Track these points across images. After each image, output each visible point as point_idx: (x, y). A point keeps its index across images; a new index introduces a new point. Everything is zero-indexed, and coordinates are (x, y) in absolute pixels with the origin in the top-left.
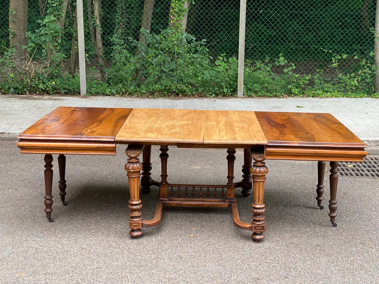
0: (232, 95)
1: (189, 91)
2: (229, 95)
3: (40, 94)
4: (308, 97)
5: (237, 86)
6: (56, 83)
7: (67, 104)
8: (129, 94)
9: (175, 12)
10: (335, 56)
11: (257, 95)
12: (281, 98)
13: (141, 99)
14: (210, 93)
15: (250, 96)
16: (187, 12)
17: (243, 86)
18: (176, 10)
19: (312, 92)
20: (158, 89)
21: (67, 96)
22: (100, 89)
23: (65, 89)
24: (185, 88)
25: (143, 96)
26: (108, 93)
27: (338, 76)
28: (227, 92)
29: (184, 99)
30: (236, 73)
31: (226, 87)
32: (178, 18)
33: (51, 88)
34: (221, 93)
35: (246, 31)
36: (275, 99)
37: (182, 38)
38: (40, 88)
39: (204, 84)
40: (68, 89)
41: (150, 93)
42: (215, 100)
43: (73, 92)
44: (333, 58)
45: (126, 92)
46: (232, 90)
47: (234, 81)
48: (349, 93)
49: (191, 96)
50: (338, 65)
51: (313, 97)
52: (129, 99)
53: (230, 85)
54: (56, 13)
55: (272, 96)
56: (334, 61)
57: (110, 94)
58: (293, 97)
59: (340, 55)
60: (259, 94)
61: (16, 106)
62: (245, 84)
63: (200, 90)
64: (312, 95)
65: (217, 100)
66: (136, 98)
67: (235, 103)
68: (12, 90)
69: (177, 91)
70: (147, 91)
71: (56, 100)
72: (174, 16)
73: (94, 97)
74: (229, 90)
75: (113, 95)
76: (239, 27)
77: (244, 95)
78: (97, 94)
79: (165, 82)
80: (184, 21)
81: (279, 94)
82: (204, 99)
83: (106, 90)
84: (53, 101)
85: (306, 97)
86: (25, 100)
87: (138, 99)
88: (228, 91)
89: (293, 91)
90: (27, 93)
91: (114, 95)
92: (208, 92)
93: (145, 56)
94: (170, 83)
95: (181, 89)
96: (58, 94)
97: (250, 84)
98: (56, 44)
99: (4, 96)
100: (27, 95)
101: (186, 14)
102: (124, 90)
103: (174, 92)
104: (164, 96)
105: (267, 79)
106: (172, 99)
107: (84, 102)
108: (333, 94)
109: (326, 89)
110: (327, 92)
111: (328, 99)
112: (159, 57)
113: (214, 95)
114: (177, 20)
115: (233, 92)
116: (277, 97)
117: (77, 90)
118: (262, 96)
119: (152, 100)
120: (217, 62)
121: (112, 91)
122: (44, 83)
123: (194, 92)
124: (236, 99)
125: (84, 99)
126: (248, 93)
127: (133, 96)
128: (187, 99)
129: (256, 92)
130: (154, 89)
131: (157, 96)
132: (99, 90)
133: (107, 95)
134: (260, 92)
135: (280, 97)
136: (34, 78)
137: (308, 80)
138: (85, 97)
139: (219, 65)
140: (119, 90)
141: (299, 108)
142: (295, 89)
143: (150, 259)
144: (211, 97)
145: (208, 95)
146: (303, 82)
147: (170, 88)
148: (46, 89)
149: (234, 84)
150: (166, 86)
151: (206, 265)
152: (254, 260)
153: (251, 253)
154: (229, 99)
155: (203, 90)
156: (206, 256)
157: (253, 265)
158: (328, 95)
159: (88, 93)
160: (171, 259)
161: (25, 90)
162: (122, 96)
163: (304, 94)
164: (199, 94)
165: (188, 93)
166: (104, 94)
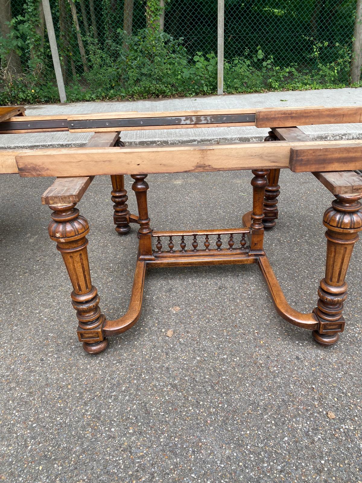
0: (212, 93)
1: (169, 92)
2: (209, 93)
3: (21, 104)
4: (288, 90)
5: (217, 83)
6: (35, 91)
7: (43, 112)
8: (109, 98)
9: (151, 11)
10: (317, 44)
11: (238, 91)
12: (262, 93)
13: (121, 103)
14: (190, 93)
15: (230, 93)
16: (163, 11)
17: (223, 83)
18: (152, 9)
19: (292, 86)
20: (138, 91)
21: (47, 104)
22: (81, 95)
23: (45, 97)
24: (165, 88)
25: (123, 99)
26: (88, 98)
27: (318, 66)
28: (207, 91)
29: (164, 99)
30: (215, 68)
31: (206, 85)
32: (155, 17)
33: (31, 97)
34: (201, 91)
35: (225, 19)
36: (256, 95)
37: (159, 37)
38: (20, 98)
39: (184, 82)
40: (48, 97)
41: (130, 95)
42: (195, 99)
43: (54, 100)
44: (314, 47)
45: (106, 97)
46: (212, 87)
47: (214, 78)
48: (328, 85)
49: (171, 97)
50: (319, 54)
51: (292, 90)
52: (108, 103)
53: (209, 82)
54: (34, 19)
55: (252, 92)
56: (315, 50)
57: (91, 99)
58: (273, 91)
59: (322, 43)
60: (240, 90)
62: (224, 80)
63: (180, 89)
65: (197, 99)
66: (116, 101)
67: (216, 101)
69: (157, 92)
70: (126, 94)
71: (35, 108)
72: (150, 16)
73: (73, 104)
74: (209, 88)
75: (93, 100)
76: (217, 16)
77: (224, 92)
78: (78, 100)
79: (145, 83)
80: (161, 21)
81: (260, 89)
82: (185, 99)
83: (86, 96)
84: (31, 110)
85: (286, 91)
87: (117, 103)
88: (208, 89)
89: (273, 85)
90: (9, 104)
91: (95, 100)
92: (188, 91)
93: (125, 59)
94: (150, 84)
95: (160, 90)
96: (39, 103)
97: (229, 81)
98: (39, 53)
101: (162, 13)
102: (103, 94)
103: (154, 93)
104: (144, 98)
105: (247, 73)
106: (151, 101)
108: (312, 86)
109: (306, 81)
110: (306, 84)
111: (308, 92)
112: (138, 59)
113: (194, 94)
114: (154, 20)
115: (213, 91)
116: (258, 92)
117: (57, 97)
118: (242, 93)
119: (132, 103)
120: (196, 58)
121: (92, 97)
122: (24, 92)
123: (174, 92)
124: (217, 97)
125: (63, 106)
126: (228, 89)
127: (113, 100)
128: (167, 100)
129: (236, 89)
130: (133, 91)
131: (137, 99)
132: (79, 96)
133: (87, 101)
134: (240, 88)
135: (260, 92)
136: (13, 87)
137: (288, 72)
138: (65, 104)
139: (198, 61)
140: (99, 95)
141: (284, 102)
142: (274, 82)
143: (80, 424)
144: (192, 96)
145: (188, 95)
146: (283, 75)
147: (149, 90)
148: (26, 98)
149: (214, 82)
150: (145, 88)
151: (200, 440)
152: (298, 409)
153: (287, 385)
154: (209, 97)
155: (182, 90)
156: (197, 405)
157: (301, 430)
158: (308, 88)
159: (67, 100)
160: (126, 420)
161: (6, 100)
162: (102, 100)
163: (283, 87)
164: (179, 94)
165: (168, 94)
166: (84, 100)
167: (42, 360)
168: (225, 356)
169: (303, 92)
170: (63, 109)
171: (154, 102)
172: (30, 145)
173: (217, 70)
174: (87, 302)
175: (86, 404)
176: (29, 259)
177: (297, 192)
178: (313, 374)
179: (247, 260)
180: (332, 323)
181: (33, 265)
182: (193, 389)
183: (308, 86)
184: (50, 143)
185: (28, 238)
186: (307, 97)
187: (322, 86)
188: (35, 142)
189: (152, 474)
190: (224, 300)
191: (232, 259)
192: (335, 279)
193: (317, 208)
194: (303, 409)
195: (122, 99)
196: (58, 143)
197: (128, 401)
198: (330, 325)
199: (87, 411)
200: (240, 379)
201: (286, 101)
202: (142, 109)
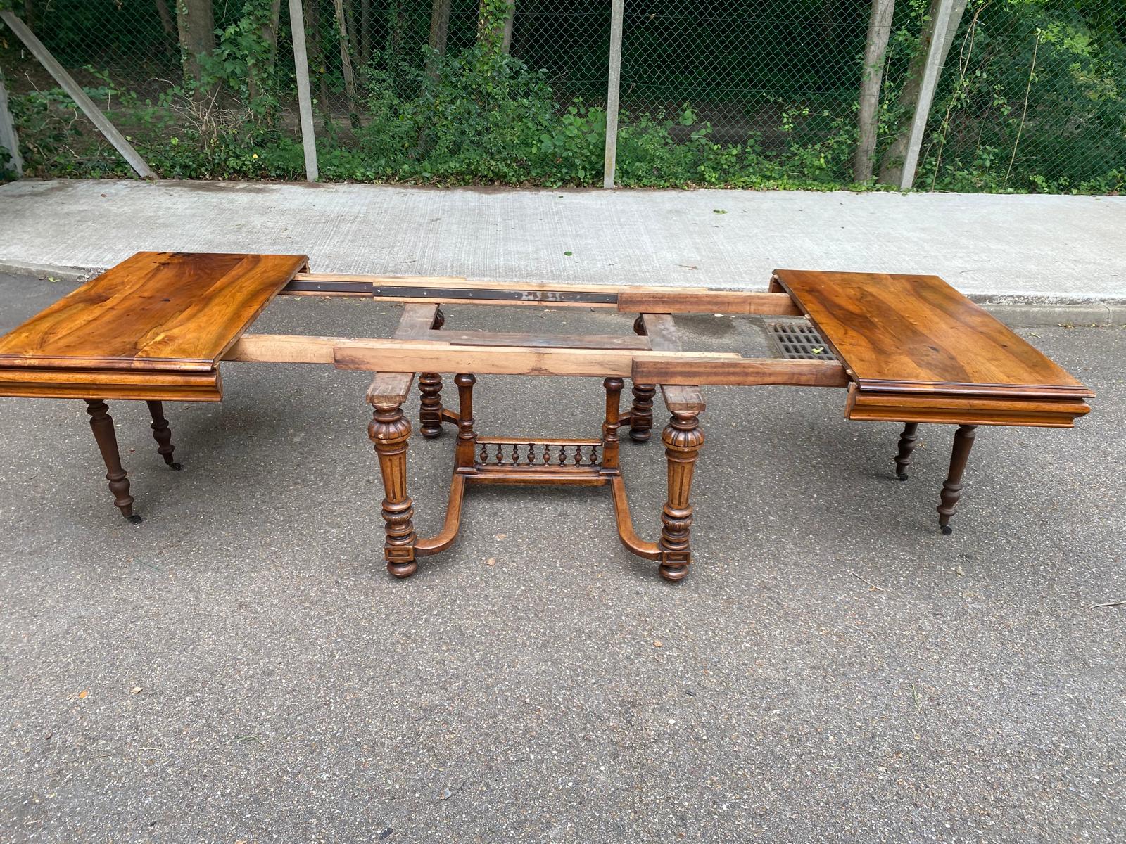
0: (593, 183)
1: (513, 176)
2: (588, 184)
3: (230, 179)
4: (735, 188)
5: (603, 166)
6: (259, 156)
7: (277, 201)
8: (400, 179)
9: (488, 12)
10: (789, 109)
11: (641, 184)
12: (685, 190)
13: (422, 191)
14: (552, 180)
15: (627, 187)
16: (511, 13)
17: (614, 166)
18: (491, 8)
19: (743, 179)
20: (454, 170)
21: (281, 183)
22: (345, 168)
23: (278, 168)
24: (506, 169)
25: (426, 184)
26: (359, 175)
27: (792, 149)
28: (584, 179)
29: (504, 190)
30: (601, 139)
31: (584, 168)
32: (495, 25)
33: (251, 166)
34: (572, 179)
35: (623, 55)
36: (673, 194)
37: (501, 66)
38: (230, 166)
39: (543, 160)
40: (283, 169)
41: (440, 177)
42: (561, 194)
43: (294, 175)
44: (784, 114)
45: (394, 175)
46: (593, 172)
47: (598, 156)
48: (809, 182)
49: (516, 186)
50: (792, 128)
51: (743, 188)
52: (399, 190)
53: (590, 162)
54: (260, 13)
55: (668, 187)
56: (785, 120)
57: (364, 178)
58: (706, 188)
59: (798, 108)
60: (645, 181)
61: (179, 207)
62: (617, 162)
63: (534, 173)
64: (741, 184)
65: (565, 194)
66: (413, 187)
67: (599, 202)
68: (178, 169)
69: (491, 175)
70: (434, 173)
71: (259, 191)
72: (487, 20)
73: (331, 185)
74: (588, 174)
75: (370, 181)
76: (608, 48)
77: (615, 183)
78: (339, 179)
79: (471, 156)
80: (506, 31)
81: (682, 181)
82: (542, 193)
83: (356, 171)
84: (252, 195)
85: (731, 188)
86: (200, 192)
87: (413, 191)
88: (586, 175)
89: (706, 176)
90: (207, 177)
91: (372, 180)
92: (549, 177)
93: (432, 100)
94: (478, 158)
95: (497, 170)
96: (264, 178)
97: (627, 162)
98: (265, 75)
99: (163, 182)
100: (207, 179)
101: (509, 17)
102: (389, 171)
103: (485, 176)
104: (467, 184)
105: (661, 152)
106: (480, 191)
107: (312, 196)
108: (780, 183)
109: (768, 173)
110: (769, 178)
111: (771, 194)
112: (459, 102)
113: (559, 184)
114: (493, 28)
115: (595, 179)
116: (678, 188)
117: (300, 171)
118: (650, 186)
119: (442, 193)
120: (567, 119)
121: (368, 173)
122: (237, 157)
123: (523, 178)
124: (601, 192)
125: (312, 190)
126: (624, 179)
127: (407, 184)
128: (509, 191)
129: (639, 179)
130: (446, 170)
131: (452, 184)
132: (343, 170)
133: (357, 181)
134: (647, 178)
135: (683, 189)
136: (218, 147)
137: (736, 155)
138: (315, 185)
139: (571, 124)
140: (380, 172)
141: (720, 215)
142: (710, 172)
143: (389, 641)
144: (555, 187)
145: (549, 184)
146: (726, 159)
147: (477, 169)
148: (241, 167)
149: (597, 163)
150: (469, 165)
151: (517, 657)
152: (625, 637)
153: (618, 616)
154: (587, 191)
155: (539, 174)
156: (517, 629)
157: (623, 654)
158: (771, 186)
159: (320, 176)
160: (439, 639)
161: (203, 169)
162: (387, 182)
163: (726, 182)
164: (532, 181)
165: (511, 179)
166: (352, 179)
167: (337, 582)
168: (555, 587)
169: (760, 194)
171: (484, 195)
173: (604, 141)
174: (400, 512)
175: (393, 624)
176: (299, 466)
178: (651, 608)
179: (597, 481)
180: (676, 553)
181: (306, 474)
182: (514, 616)
183: (772, 181)
185: (291, 435)
187: (798, 183)
189: (466, 682)
190: (564, 528)
191: (578, 478)
192: (676, 502)
193: (719, 416)
194: (631, 637)
195: (424, 183)
197: (441, 623)
198: (674, 555)
199: (395, 630)
200: (568, 610)
201: (724, 212)
202: (462, 210)
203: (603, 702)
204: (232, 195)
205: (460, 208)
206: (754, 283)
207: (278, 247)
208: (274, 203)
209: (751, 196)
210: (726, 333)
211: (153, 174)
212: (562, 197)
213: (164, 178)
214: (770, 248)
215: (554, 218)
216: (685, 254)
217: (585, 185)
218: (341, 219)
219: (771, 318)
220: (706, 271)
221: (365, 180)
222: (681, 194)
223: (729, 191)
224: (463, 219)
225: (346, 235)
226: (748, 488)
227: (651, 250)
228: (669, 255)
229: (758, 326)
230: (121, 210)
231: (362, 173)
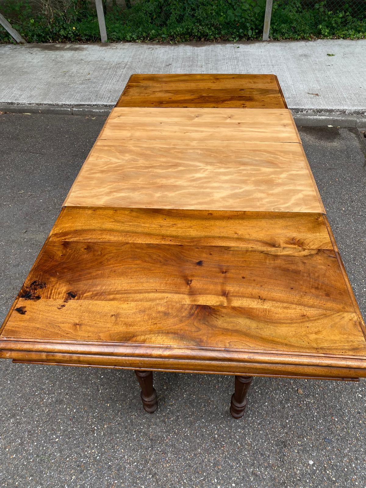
0: (256, 38)
1: (212, 35)
2: (254, 38)
3: (62, 42)
4: (339, 39)
5: (263, 27)
6: (76, 28)
8: (150, 39)
11: (284, 38)
12: (309, 40)
13: (162, 46)
14: (234, 36)
15: (276, 40)
17: (269, 27)
19: (344, 33)
20: (179, 33)
21: (88, 44)
22: (121, 33)
23: (86, 35)
24: (208, 31)
25: (165, 42)
26: (129, 39)
28: (251, 35)
29: (206, 44)
30: (262, 10)
31: (252, 29)
33: (72, 34)
34: (245, 35)
36: (302, 43)
38: (62, 35)
39: (228, 24)
40: (89, 35)
41: (171, 37)
42: (238, 46)
43: (94, 38)
45: (147, 37)
46: (257, 31)
47: (260, 21)
49: (213, 41)
51: (343, 38)
52: (149, 46)
53: (256, 25)
55: (299, 39)
58: (321, 39)
60: (286, 35)
61: (35, 61)
62: (271, 24)
63: (223, 32)
64: (342, 36)
65: (242, 46)
66: (157, 44)
67: (260, 50)
68: (35, 37)
69: (199, 35)
70: (168, 35)
71: (76, 49)
73: (114, 44)
74: (254, 32)
77: (269, 37)
78: (118, 40)
81: (308, 35)
82: (227, 45)
83: (127, 35)
84: (73, 52)
86: (46, 51)
87: (157, 46)
88: (253, 33)
89: (322, 31)
90: (51, 41)
91: (135, 40)
92: (232, 34)
94: (192, 25)
95: (203, 32)
96: (79, 41)
97: (276, 24)
99: (28, 45)
100: (50, 43)
102: (144, 34)
103: (196, 36)
104: (186, 40)
105: (297, 17)
106: (193, 45)
109: (359, 29)
110: (359, 32)
111: (360, 42)
113: (237, 39)
115: (258, 35)
116: (306, 39)
117: (97, 36)
118: (289, 39)
119: (172, 48)
121: (133, 36)
122: (65, 29)
123: (217, 36)
124: (261, 44)
125: (104, 48)
126: (274, 34)
127: (154, 42)
128: (209, 45)
129: (283, 34)
130: (175, 33)
131: (178, 41)
132: (120, 35)
134: (288, 33)
136: (54, 24)
137: (341, 18)
138: (105, 45)
140: (139, 35)
141: (331, 57)
142: (325, 29)
144: (235, 41)
145: (232, 39)
146: (335, 20)
147: (191, 31)
148: (67, 35)
149: (259, 25)
150: (187, 29)
152: (278, 384)
154: (253, 43)
155: (226, 33)
157: (277, 399)
158: (360, 36)
159: (108, 39)
161: (48, 37)
162: (143, 42)
163: (333, 34)
164: (222, 37)
165: (210, 37)
166: (125, 40)
169: (353, 42)
170: (104, 52)
171: (195, 48)
172: (76, 103)
173: (264, 12)
177: (320, 181)
183: (361, 33)
184: (95, 103)
186: (357, 50)
188: (81, 101)
194: (282, 384)
195: (163, 42)
196: (102, 103)
201: (333, 55)
202: (183, 58)
203: (265, 441)
204: (62, 53)
205: (182, 57)
206: (354, 105)
207: (84, 86)
208: (84, 57)
209: (349, 44)
210: (335, 138)
211: (23, 41)
212: (239, 47)
213: (29, 42)
214: (362, 80)
215: (234, 62)
216: (311, 85)
217: (252, 39)
218: (118, 66)
219: (362, 127)
220: (324, 97)
221: (132, 40)
222: (307, 43)
223: (335, 40)
224: (183, 64)
225: (120, 77)
226: (354, 260)
227: (290, 83)
228: (301, 86)
229: (354, 133)
230: (6, 64)
231: (130, 36)
